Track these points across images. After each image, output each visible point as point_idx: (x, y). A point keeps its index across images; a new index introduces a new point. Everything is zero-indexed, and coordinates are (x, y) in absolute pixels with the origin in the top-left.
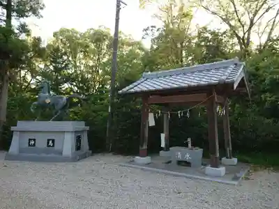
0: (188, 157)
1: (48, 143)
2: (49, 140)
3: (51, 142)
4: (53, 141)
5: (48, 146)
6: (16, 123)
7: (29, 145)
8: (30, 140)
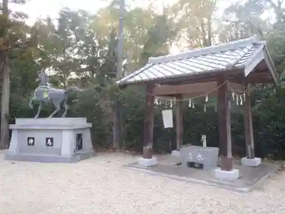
0: (200, 158)
1: (47, 142)
2: (47, 139)
3: (49, 141)
4: (52, 140)
5: (48, 145)
6: (15, 121)
7: (29, 145)
8: (29, 138)
